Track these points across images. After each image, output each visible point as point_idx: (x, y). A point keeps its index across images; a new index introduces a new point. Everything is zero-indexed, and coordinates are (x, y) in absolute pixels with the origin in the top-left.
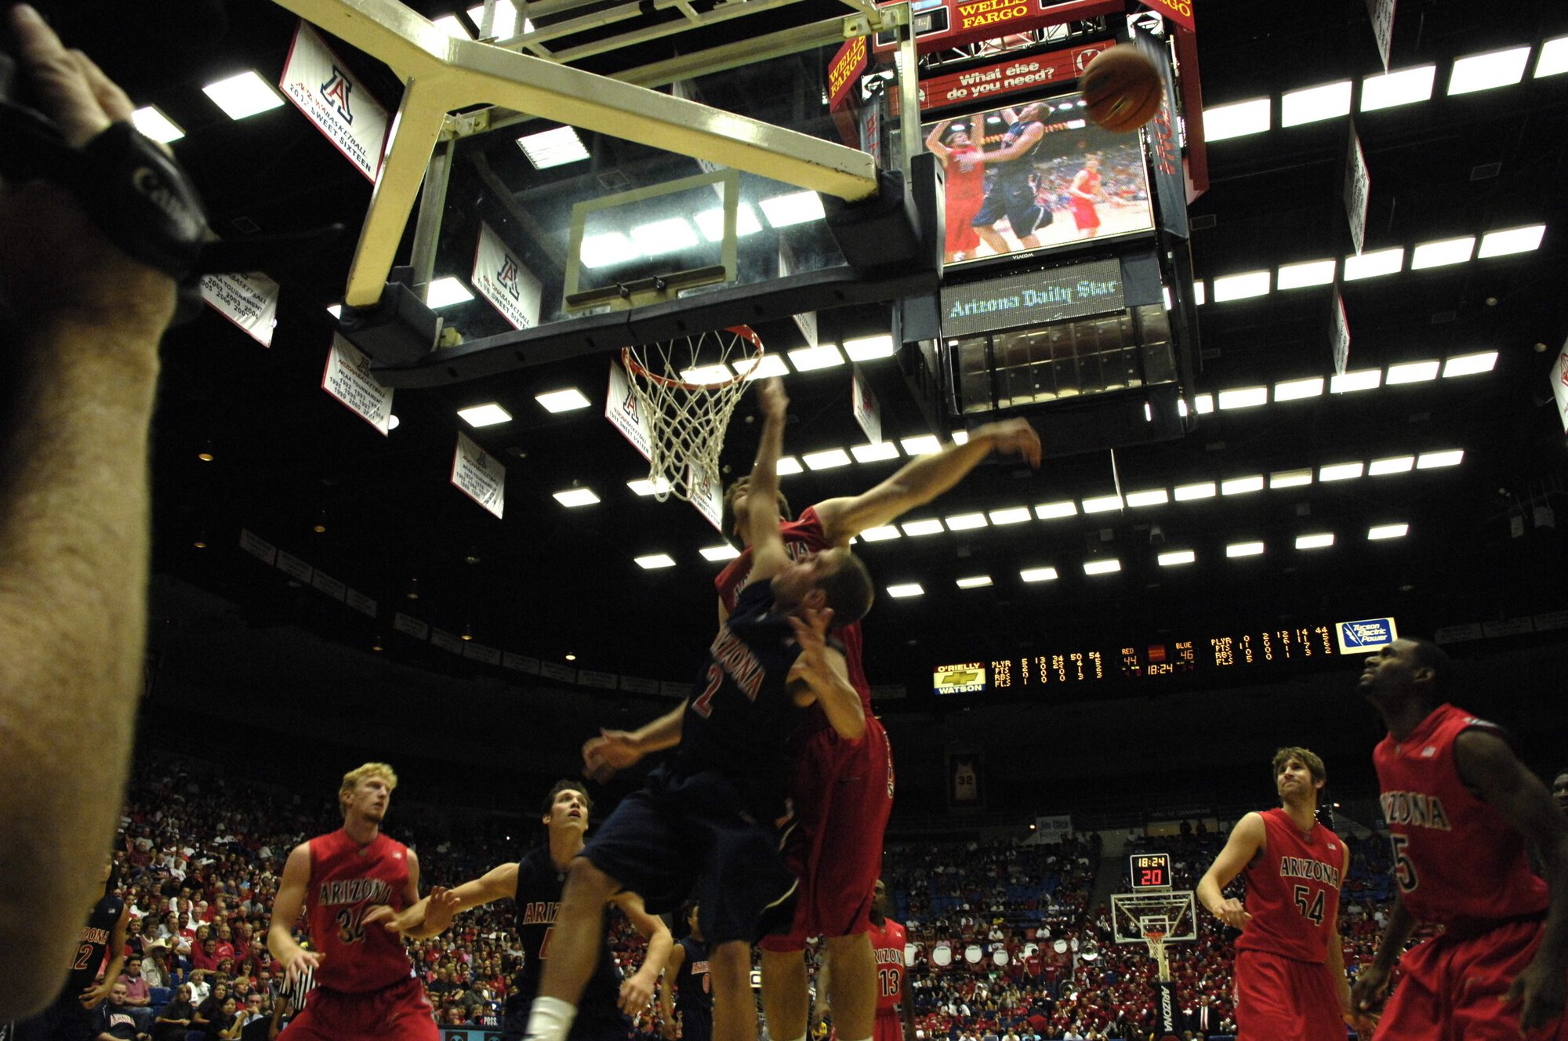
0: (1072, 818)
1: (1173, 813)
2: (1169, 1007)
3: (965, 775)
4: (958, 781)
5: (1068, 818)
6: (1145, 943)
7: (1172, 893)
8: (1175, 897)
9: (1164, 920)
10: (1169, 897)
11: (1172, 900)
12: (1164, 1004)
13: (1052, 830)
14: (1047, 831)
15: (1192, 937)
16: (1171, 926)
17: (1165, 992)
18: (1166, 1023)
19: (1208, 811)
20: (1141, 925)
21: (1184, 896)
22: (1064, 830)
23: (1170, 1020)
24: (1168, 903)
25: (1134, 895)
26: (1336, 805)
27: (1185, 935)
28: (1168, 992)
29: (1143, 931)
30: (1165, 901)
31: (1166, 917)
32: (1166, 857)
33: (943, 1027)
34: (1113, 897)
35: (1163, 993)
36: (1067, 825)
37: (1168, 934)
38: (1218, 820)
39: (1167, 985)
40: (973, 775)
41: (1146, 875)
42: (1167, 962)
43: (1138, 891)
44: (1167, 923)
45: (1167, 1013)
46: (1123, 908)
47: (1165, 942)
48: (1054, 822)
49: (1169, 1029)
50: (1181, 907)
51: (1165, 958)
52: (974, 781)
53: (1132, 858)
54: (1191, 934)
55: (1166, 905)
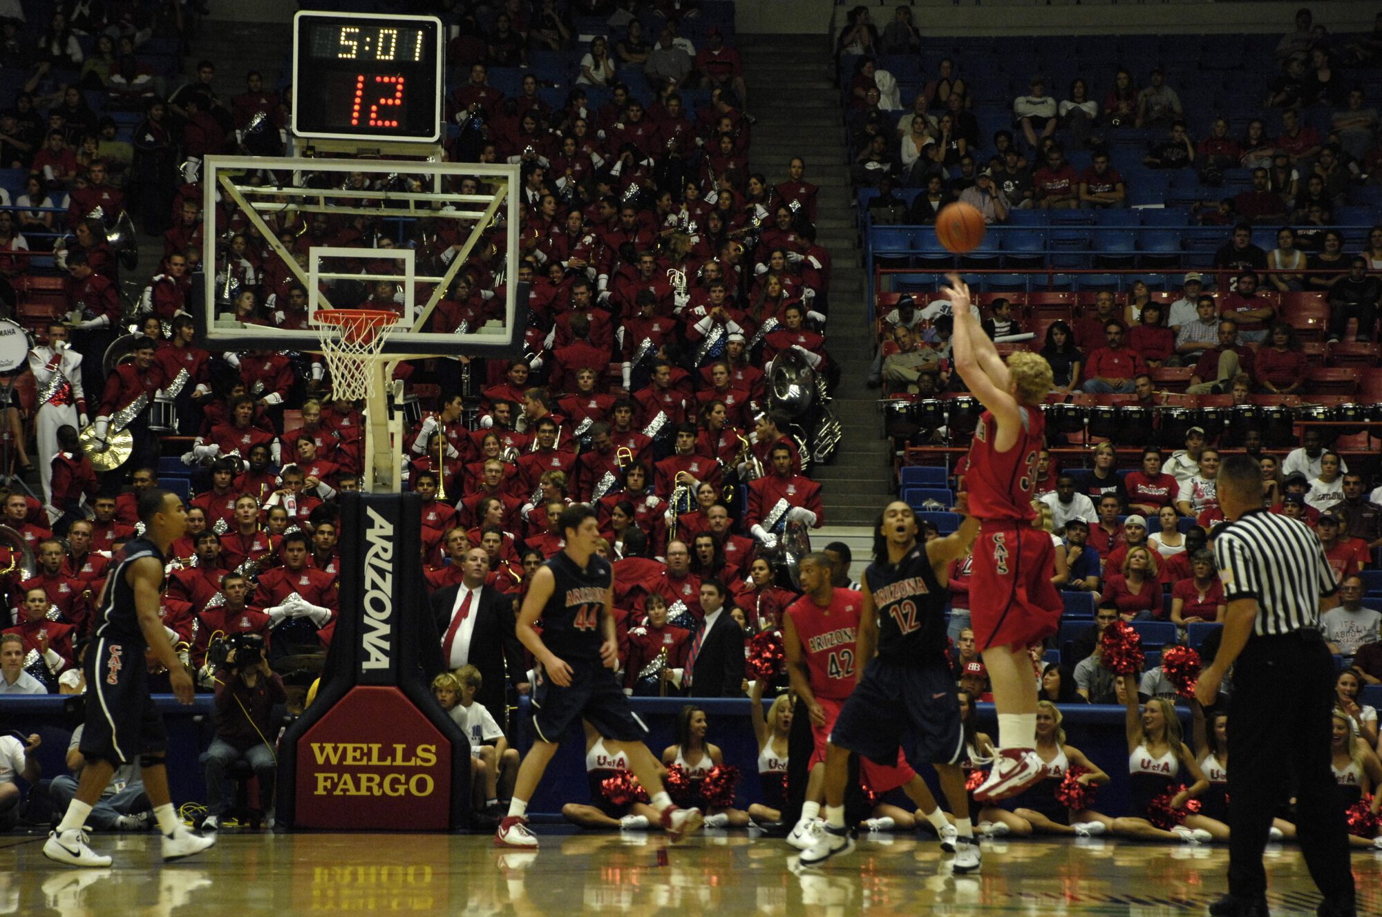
2: (387, 585)
6: (315, 344)
7: (436, 168)
8: (453, 184)
9: (395, 266)
11: (437, 196)
12: (370, 574)
15: (497, 334)
16: (422, 294)
17: (380, 531)
18: (369, 640)
20: (312, 278)
21: (489, 185)
23: (386, 629)
24: (420, 205)
25: (296, 165)
28: (389, 530)
29: (315, 298)
30: (412, 197)
31: (408, 256)
32: (430, 30)
34: (214, 163)
35: (371, 535)
37: (408, 320)
39: (388, 507)
41: (349, 89)
42: (397, 425)
43: (309, 151)
44: (410, 278)
45: (378, 605)
46: (248, 209)
47: (390, 347)
49: (378, 662)
50: (475, 222)
51: (392, 407)
53: (302, 19)
54: (493, 324)
55: (412, 212)
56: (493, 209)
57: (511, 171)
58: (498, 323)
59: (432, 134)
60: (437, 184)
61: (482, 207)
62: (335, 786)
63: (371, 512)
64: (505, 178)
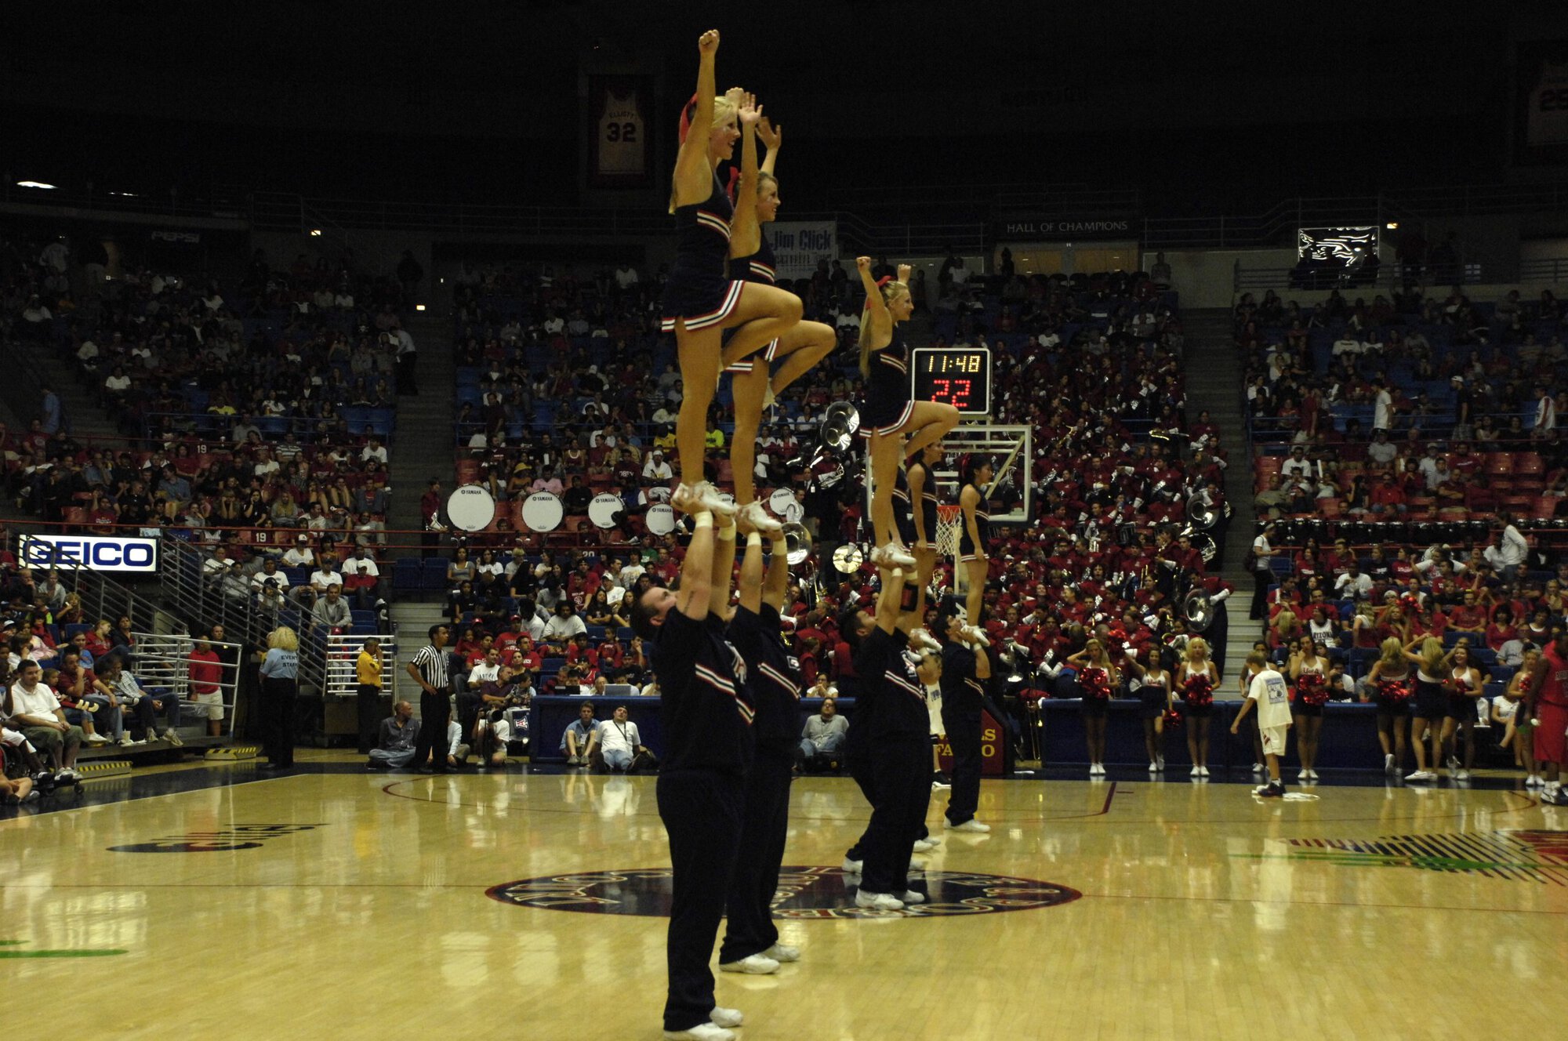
0: (840, 228)
1: (1050, 227)
3: (623, 121)
4: (604, 132)
5: (830, 227)
7: (988, 429)
8: (996, 436)
10: (980, 436)
11: (988, 442)
13: (796, 251)
14: (788, 251)
15: (1019, 516)
19: (1123, 226)
21: (1014, 436)
22: (822, 252)
24: (979, 447)
26: (1391, 226)
27: (1006, 510)
30: (975, 443)
32: (983, 355)
33: (528, 661)
36: (827, 244)
38: (1141, 247)
40: (639, 124)
41: (941, 388)
48: (803, 233)
50: (1007, 455)
52: (639, 135)
53: (917, 353)
54: (1018, 510)
55: (975, 450)
56: (1017, 448)
57: (1026, 430)
58: (1020, 509)
59: (984, 410)
60: (988, 436)
61: (1012, 447)
62: (942, 751)
63: (958, 606)
64: (1023, 433)
